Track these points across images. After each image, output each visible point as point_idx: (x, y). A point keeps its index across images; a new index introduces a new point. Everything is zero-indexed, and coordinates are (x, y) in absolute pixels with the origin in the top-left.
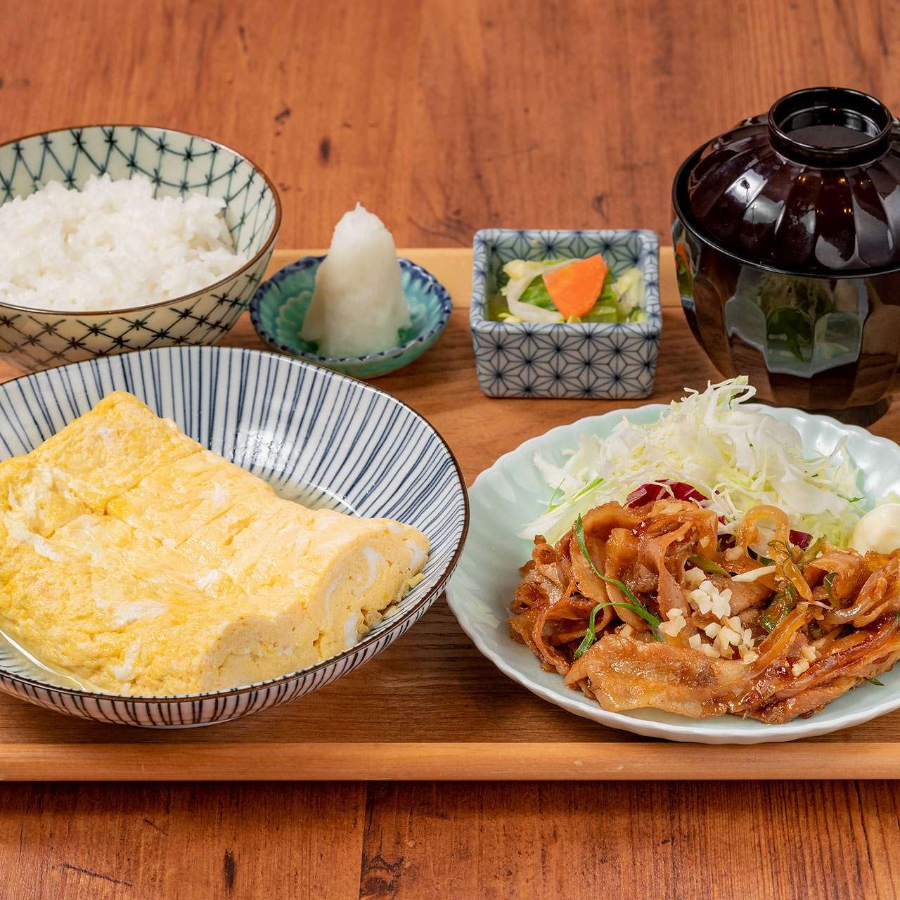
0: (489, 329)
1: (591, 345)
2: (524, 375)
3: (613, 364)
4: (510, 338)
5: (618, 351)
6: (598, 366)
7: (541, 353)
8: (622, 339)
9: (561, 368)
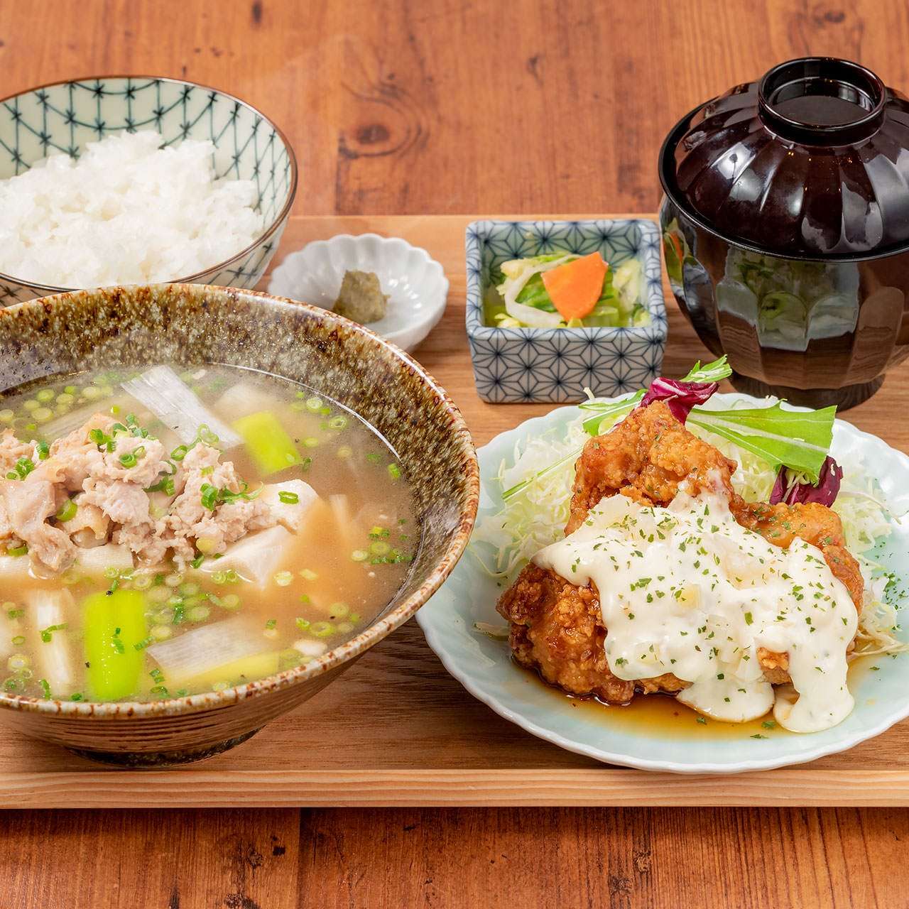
0: (487, 335)
1: (594, 350)
2: (524, 381)
3: (616, 369)
4: (510, 345)
5: (621, 356)
6: (600, 371)
7: (541, 358)
8: (626, 344)
9: (562, 373)
